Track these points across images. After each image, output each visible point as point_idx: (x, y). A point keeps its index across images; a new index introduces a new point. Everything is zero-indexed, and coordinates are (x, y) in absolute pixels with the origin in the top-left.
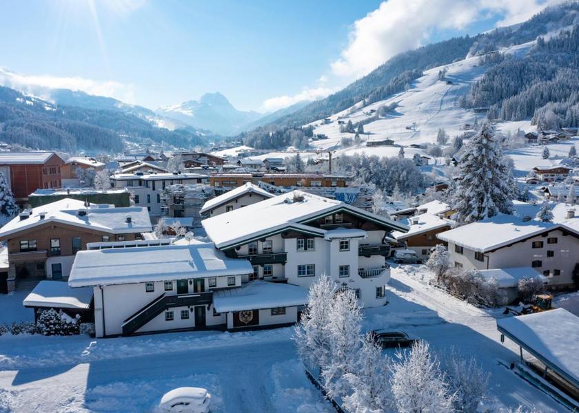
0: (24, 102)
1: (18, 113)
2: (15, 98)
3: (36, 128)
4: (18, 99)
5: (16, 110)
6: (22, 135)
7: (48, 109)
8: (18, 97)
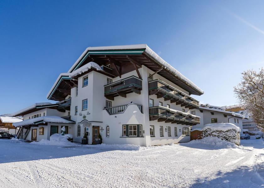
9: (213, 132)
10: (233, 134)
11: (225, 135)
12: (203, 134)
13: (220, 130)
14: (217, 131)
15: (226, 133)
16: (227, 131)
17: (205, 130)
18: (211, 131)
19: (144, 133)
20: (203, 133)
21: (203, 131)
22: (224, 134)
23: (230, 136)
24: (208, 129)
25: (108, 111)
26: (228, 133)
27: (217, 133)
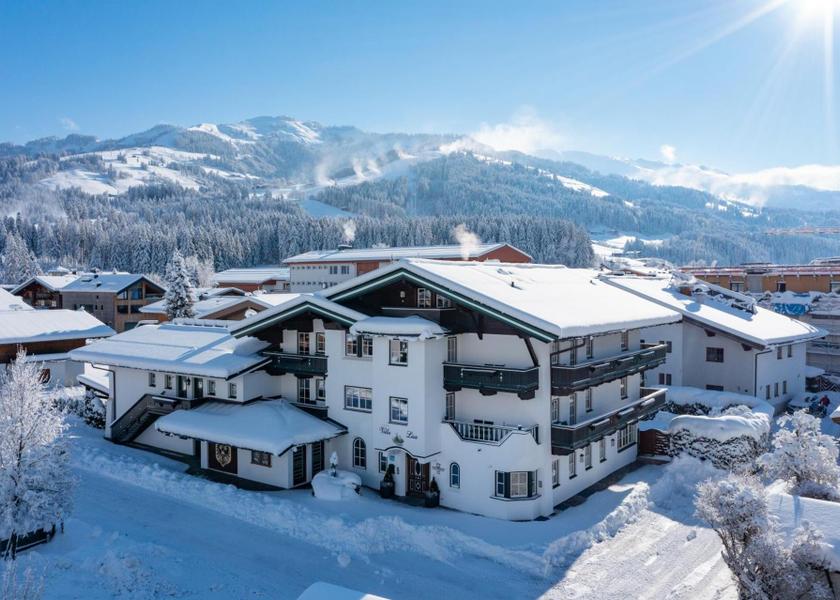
0: (716, 208)
1: (700, 223)
2: (704, 203)
3: (714, 241)
4: (708, 204)
5: (699, 218)
6: (692, 250)
7: (746, 214)
8: (709, 201)
9: (695, 441)
10: (743, 450)
11: (721, 453)
12: (671, 444)
13: (711, 438)
14: (705, 440)
15: (726, 446)
16: (728, 443)
17: (675, 432)
18: (692, 439)
19: (541, 486)
20: (671, 439)
21: (670, 435)
22: (720, 448)
23: (734, 454)
24: (684, 430)
25: (456, 429)
26: (730, 447)
27: (705, 444)
